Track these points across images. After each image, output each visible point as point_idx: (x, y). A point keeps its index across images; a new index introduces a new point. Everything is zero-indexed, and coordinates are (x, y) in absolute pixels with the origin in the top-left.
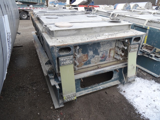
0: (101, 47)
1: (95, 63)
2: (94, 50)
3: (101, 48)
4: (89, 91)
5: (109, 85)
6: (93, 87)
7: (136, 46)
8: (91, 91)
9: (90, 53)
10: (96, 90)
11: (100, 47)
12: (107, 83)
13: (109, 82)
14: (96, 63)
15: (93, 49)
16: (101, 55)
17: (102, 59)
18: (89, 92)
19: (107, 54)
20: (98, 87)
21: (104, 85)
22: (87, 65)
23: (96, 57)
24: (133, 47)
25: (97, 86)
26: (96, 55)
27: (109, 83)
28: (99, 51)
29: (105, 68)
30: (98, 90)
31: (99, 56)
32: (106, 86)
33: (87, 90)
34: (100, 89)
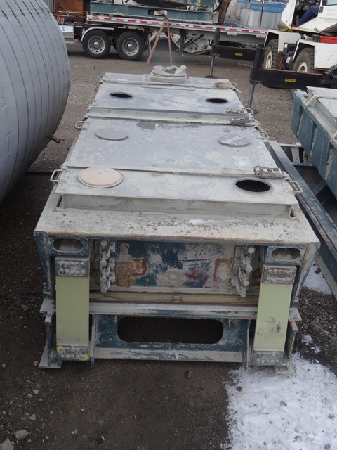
0: (187, 248)
1: (168, 286)
2: (166, 252)
3: (188, 253)
4: (140, 354)
5: (203, 357)
6: (157, 349)
7: (285, 269)
8: (144, 354)
9: (152, 259)
10: (158, 358)
11: (185, 249)
12: (203, 350)
13: (208, 350)
14: (172, 287)
15: (163, 251)
16: (186, 268)
17: (192, 280)
18: (138, 357)
19: (208, 270)
20: (171, 352)
21: (192, 352)
22: (145, 285)
23: (172, 272)
24: (275, 270)
25: (168, 349)
26: (172, 265)
27: (207, 352)
28: (180, 257)
29: (193, 306)
30: (163, 359)
31: (181, 271)
32: (192, 357)
33: (136, 351)
34: (173, 359)
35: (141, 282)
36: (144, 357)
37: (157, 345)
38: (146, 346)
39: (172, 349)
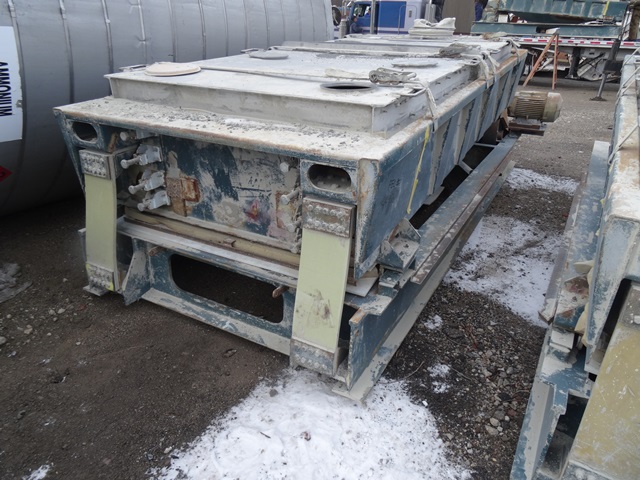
0: (239, 168)
1: (227, 225)
2: (216, 171)
3: (240, 175)
4: (189, 309)
5: (256, 337)
6: (210, 308)
8: (194, 311)
9: (204, 180)
10: (203, 319)
11: (236, 168)
12: (262, 327)
13: (267, 329)
14: (231, 226)
15: (213, 170)
16: (242, 201)
17: (252, 221)
18: (184, 312)
19: (268, 208)
20: (223, 318)
21: (245, 325)
22: (203, 218)
23: (229, 204)
25: (221, 313)
26: (226, 193)
27: (267, 332)
28: (234, 182)
30: (209, 323)
31: (237, 203)
32: (242, 332)
33: (187, 303)
34: (219, 326)
35: (197, 212)
36: (190, 314)
37: (211, 303)
38: (198, 301)
39: (227, 315)
